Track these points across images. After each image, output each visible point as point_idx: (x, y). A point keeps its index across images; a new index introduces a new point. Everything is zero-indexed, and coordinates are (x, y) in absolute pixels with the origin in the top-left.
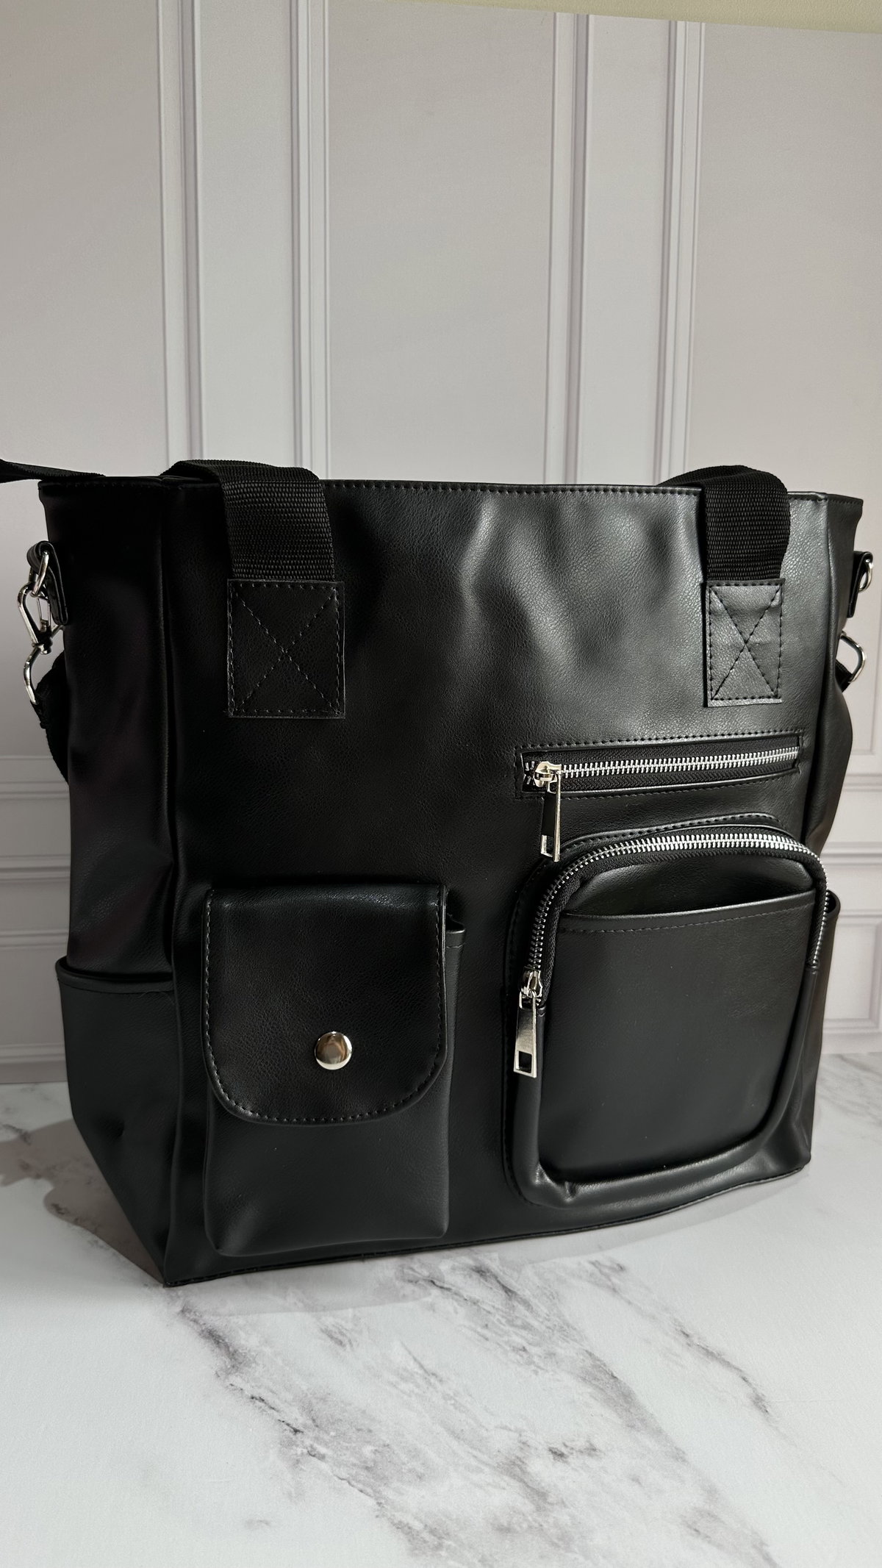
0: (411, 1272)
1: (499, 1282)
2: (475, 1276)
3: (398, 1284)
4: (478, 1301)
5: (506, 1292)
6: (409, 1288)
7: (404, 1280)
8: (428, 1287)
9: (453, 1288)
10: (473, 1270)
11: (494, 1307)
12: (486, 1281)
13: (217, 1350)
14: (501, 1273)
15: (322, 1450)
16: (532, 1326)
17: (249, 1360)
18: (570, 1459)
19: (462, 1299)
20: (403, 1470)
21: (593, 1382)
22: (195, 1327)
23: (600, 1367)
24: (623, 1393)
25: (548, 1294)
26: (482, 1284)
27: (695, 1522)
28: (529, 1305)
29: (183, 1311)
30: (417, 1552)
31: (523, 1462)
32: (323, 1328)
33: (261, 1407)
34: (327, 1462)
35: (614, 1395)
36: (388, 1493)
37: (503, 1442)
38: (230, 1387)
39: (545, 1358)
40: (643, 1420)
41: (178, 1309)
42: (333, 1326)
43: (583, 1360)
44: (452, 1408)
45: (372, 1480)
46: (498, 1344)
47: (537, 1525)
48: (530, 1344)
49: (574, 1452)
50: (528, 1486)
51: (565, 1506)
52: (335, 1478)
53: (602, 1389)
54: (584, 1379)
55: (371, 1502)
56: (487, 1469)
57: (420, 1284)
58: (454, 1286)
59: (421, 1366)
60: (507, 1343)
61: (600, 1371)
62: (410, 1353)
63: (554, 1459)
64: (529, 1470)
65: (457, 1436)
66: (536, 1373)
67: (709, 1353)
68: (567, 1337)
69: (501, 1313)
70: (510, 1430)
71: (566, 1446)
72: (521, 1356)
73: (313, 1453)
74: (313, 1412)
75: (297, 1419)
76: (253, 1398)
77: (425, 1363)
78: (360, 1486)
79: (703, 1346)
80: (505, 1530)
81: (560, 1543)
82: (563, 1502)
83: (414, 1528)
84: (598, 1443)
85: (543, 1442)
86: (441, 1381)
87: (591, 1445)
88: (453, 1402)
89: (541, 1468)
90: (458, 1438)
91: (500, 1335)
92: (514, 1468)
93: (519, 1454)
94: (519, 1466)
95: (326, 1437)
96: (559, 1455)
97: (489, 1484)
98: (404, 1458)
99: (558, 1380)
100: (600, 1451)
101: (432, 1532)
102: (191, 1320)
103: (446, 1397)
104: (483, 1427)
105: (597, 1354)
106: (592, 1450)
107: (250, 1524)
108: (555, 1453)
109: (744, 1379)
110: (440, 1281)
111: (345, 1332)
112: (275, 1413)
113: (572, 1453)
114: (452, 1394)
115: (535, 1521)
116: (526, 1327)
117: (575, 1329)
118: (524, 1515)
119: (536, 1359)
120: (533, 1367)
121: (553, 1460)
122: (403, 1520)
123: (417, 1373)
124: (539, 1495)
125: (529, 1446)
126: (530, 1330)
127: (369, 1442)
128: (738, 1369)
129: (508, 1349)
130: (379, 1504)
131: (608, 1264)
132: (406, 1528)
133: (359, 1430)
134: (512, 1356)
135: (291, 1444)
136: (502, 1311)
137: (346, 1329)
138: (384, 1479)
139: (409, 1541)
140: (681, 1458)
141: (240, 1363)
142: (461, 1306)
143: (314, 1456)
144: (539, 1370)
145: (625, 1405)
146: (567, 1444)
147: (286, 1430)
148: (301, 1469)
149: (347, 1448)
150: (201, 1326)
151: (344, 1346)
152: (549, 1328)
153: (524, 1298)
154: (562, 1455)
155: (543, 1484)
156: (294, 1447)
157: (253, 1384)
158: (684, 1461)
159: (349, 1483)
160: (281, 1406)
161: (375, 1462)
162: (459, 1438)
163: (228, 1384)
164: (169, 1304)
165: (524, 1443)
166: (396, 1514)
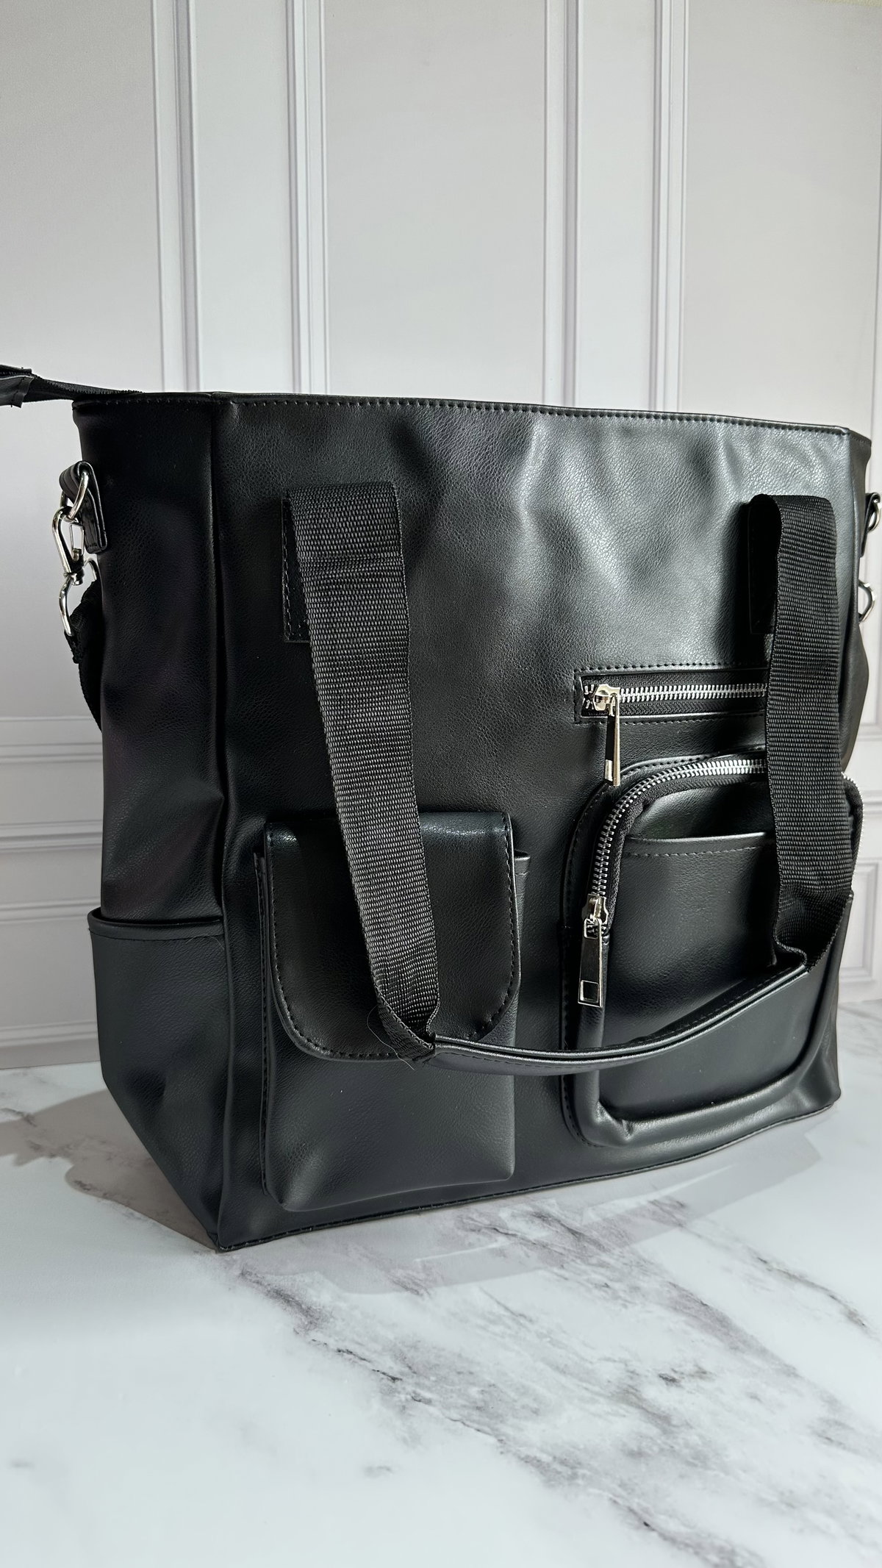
0: (471, 1222)
1: (562, 1225)
2: (538, 1221)
3: (461, 1233)
4: (547, 1245)
5: (573, 1234)
6: (473, 1237)
7: (467, 1230)
8: (493, 1234)
9: (519, 1234)
10: (535, 1216)
11: (565, 1249)
12: (550, 1225)
13: (289, 1308)
14: (563, 1217)
15: (427, 1395)
16: (609, 1264)
17: (326, 1316)
18: (683, 1383)
19: (530, 1243)
20: (516, 1407)
21: (685, 1310)
22: (260, 1288)
23: (687, 1296)
24: (717, 1319)
25: (616, 1233)
26: (547, 1229)
27: (824, 1431)
28: (600, 1245)
29: (243, 1274)
30: (553, 1483)
31: (636, 1390)
32: (395, 1280)
33: (350, 1359)
34: (434, 1406)
35: (709, 1321)
36: (506, 1429)
37: (610, 1373)
38: (313, 1342)
39: (631, 1292)
40: (744, 1342)
41: (238, 1272)
42: (405, 1277)
43: (668, 1291)
44: (549, 1345)
45: (487, 1420)
46: (579, 1282)
47: (667, 1447)
48: (611, 1280)
49: (685, 1376)
50: (648, 1412)
51: (691, 1427)
52: (448, 1420)
53: (695, 1317)
54: (675, 1309)
55: (492, 1440)
56: (601, 1400)
57: (483, 1232)
58: (518, 1232)
59: (507, 1309)
60: (588, 1280)
61: (689, 1301)
62: (491, 1297)
63: (667, 1384)
64: (644, 1396)
65: (563, 1371)
66: (625, 1306)
67: (792, 1277)
68: (646, 1271)
69: (573, 1253)
70: (615, 1361)
71: (675, 1372)
72: (606, 1292)
73: (418, 1399)
74: (406, 1360)
75: (391, 1368)
76: (339, 1351)
77: (510, 1305)
78: (476, 1426)
79: (782, 1269)
80: (637, 1455)
81: (696, 1462)
82: (688, 1424)
83: (543, 1460)
84: (707, 1366)
85: (650, 1369)
86: (531, 1321)
87: (700, 1368)
88: (548, 1339)
89: (656, 1394)
90: (563, 1372)
91: (579, 1274)
92: (628, 1395)
93: (630, 1383)
94: (632, 1393)
95: (427, 1383)
96: (670, 1381)
97: (608, 1413)
98: (513, 1395)
99: (649, 1312)
100: (711, 1373)
101: (563, 1462)
102: (254, 1282)
103: (540, 1336)
104: (586, 1360)
105: (681, 1285)
106: (702, 1373)
107: (370, 1471)
108: (666, 1379)
109: (833, 1297)
110: (503, 1228)
111: (419, 1282)
112: (368, 1364)
113: (683, 1378)
114: (545, 1332)
115: (666, 1443)
116: (602, 1265)
117: (652, 1264)
118: (651, 1438)
119: (622, 1294)
120: (620, 1301)
121: (665, 1386)
122: (529, 1453)
123: (504, 1316)
124: (662, 1419)
125: (638, 1374)
126: (608, 1267)
127: (473, 1384)
128: (823, 1288)
129: (590, 1286)
130: (501, 1441)
131: (667, 1202)
132: (535, 1462)
133: (459, 1373)
134: (596, 1292)
135: (392, 1392)
136: (575, 1252)
137: (420, 1280)
138: (500, 1418)
139: (541, 1473)
140: (793, 1373)
141: (317, 1319)
142: (531, 1250)
143: (420, 1401)
144: (627, 1304)
145: (722, 1329)
146: (677, 1369)
147: (382, 1379)
148: (410, 1415)
149: (452, 1391)
150: (265, 1287)
151: (422, 1295)
152: (625, 1264)
153: (593, 1238)
154: (673, 1380)
155: (663, 1409)
156: (397, 1394)
157: (337, 1338)
158: (796, 1376)
159: (464, 1424)
160: (373, 1357)
161: (485, 1402)
162: (565, 1373)
163: (310, 1339)
164: (225, 1268)
165: (632, 1372)
166: (520, 1449)
